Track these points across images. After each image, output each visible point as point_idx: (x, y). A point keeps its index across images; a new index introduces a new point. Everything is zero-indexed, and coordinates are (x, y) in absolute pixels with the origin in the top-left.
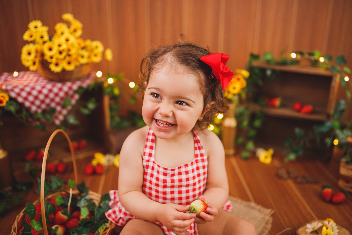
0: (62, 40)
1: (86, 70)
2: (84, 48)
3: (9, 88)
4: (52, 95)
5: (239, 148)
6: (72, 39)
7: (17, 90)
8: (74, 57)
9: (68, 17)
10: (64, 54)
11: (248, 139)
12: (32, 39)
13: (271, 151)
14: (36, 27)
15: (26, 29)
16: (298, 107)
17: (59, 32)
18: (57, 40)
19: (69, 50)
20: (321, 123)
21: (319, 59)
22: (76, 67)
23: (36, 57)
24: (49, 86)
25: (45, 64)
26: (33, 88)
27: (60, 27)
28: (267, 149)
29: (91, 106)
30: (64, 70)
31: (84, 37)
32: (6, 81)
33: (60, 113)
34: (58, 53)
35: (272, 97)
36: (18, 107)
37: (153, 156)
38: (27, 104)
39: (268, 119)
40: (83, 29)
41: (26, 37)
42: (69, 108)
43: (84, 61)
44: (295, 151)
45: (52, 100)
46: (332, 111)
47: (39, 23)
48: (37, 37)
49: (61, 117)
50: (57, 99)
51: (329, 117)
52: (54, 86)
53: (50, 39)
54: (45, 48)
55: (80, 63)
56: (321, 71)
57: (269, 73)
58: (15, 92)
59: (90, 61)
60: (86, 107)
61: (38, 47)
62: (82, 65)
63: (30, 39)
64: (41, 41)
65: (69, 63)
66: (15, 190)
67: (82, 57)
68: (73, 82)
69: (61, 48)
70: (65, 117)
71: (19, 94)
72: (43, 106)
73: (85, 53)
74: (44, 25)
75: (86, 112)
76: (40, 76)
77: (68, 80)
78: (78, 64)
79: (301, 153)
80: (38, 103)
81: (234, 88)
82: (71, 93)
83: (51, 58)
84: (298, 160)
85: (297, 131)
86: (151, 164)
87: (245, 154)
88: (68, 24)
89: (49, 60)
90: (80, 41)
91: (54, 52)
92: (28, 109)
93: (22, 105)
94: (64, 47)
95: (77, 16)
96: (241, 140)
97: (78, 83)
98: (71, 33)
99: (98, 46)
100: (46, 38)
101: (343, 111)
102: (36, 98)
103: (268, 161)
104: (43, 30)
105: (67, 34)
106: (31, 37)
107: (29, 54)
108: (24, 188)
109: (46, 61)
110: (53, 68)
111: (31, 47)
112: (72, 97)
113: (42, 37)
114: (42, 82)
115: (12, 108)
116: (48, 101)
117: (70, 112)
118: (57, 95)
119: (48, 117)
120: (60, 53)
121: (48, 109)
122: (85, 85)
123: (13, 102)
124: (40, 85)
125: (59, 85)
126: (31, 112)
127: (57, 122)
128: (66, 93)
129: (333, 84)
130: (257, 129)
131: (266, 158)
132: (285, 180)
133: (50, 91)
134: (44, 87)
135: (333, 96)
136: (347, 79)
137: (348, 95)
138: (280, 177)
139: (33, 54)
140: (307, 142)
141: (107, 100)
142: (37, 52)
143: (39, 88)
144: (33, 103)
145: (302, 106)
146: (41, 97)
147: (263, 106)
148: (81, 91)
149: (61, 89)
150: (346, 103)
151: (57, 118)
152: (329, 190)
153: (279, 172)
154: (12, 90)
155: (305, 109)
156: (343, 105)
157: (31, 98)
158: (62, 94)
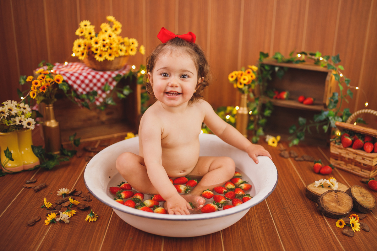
0: (106, 36)
1: (123, 62)
2: (122, 43)
3: (62, 73)
4: (95, 81)
5: (251, 134)
6: (114, 36)
7: (68, 75)
8: (114, 50)
9: (111, 18)
10: (107, 47)
11: (258, 125)
12: (83, 34)
13: (279, 138)
14: (86, 26)
15: (77, 27)
16: (301, 99)
17: (103, 30)
18: (102, 36)
19: (111, 44)
20: (319, 113)
21: (319, 58)
22: (116, 58)
23: (84, 49)
24: (93, 73)
25: (91, 55)
26: (80, 74)
27: (104, 26)
28: (275, 136)
29: (126, 92)
30: (106, 60)
31: (123, 35)
32: (58, 68)
33: (101, 96)
34: (102, 46)
35: (280, 91)
36: (68, 89)
38: (75, 86)
39: (277, 109)
40: (122, 28)
41: (78, 33)
42: (108, 92)
43: (122, 54)
44: (298, 137)
45: (95, 85)
46: (327, 103)
47: (88, 23)
48: (86, 33)
49: (101, 100)
50: (99, 84)
51: (326, 107)
52: (97, 73)
53: (96, 36)
54: (92, 42)
55: (119, 55)
56: (321, 68)
57: (277, 69)
58: (66, 76)
59: (127, 54)
60: (122, 92)
61: (87, 41)
62: (120, 57)
63: (81, 35)
64: (89, 37)
65: (110, 55)
66: (62, 154)
67: (121, 50)
68: (113, 72)
69: (105, 42)
70: (104, 99)
71: (69, 78)
72: (88, 89)
73: (123, 48)
74: (92, 24)
75: (122, 96)
76: (85, 66)
77: (109, 70)
78: (117, 56)
79: (303, 138)
80: (83, 86)
81: (244, 79)
82: (110, 80)
83: (97, 50)
84: (301, 145)
85: (301, 120)
87: (255, 139)
88: (111, 24)
89: (95, 52)
90: (120, 38)
91: (99, 45)
92: (76, 91)
93: (71, 87)
94: (107, 41)
95: (117, 19)
96: (252, 127)
97: (117, 72)
98: (113, 31)
99: (133, 42)
100: (93, 34)
101: (336, 102)
102: (83, 82)
103: (275, 145)
104: (91, 28)
105: (110, 31)
106: (82, 33)
107: (79, 46)
108: (69, 154)
109: (93, 52)
110: (97, 58)
111: (81, 41)
112: (111, 83)
113: (90, 33)
114: (87, 70)
115: (65, 88)
116: (91, 85)
117: (108, 96)
118: (99, 81)
119: (91, 98)
120: (104, 46)
121: (91, 91)
122: (122, 74)
123: (65, 83)
124: (85, 72)
125: (101, 73)
126: (79, 93)
127: (98, 103)
128: (106, 80)
129: (328, 78)
130: (267, 117)
131: (273, 142)
132: (287, 158)
133: (94, 77)
134: (89, 74)
135: (328, 89)
136: (341, 75)
137: (341, 88)
138: (282, 156)
139: (82, 47)
140: (309, 129)
141: (139, 87)
142: (85, 45)
143: (85, 74)
144: (80, 86)
145: (305, 99)
146: (87, 81)
147: (271, 98)
148: (119, 79)
149: (102, 76)
150: (339, 95)
151: (97, 100)
152: (320, 164)
153: (282, 153)
154: (64, 75)
155: (307, 101)
156: (337, 97)
157: (78, 82)
158: (103, 80)
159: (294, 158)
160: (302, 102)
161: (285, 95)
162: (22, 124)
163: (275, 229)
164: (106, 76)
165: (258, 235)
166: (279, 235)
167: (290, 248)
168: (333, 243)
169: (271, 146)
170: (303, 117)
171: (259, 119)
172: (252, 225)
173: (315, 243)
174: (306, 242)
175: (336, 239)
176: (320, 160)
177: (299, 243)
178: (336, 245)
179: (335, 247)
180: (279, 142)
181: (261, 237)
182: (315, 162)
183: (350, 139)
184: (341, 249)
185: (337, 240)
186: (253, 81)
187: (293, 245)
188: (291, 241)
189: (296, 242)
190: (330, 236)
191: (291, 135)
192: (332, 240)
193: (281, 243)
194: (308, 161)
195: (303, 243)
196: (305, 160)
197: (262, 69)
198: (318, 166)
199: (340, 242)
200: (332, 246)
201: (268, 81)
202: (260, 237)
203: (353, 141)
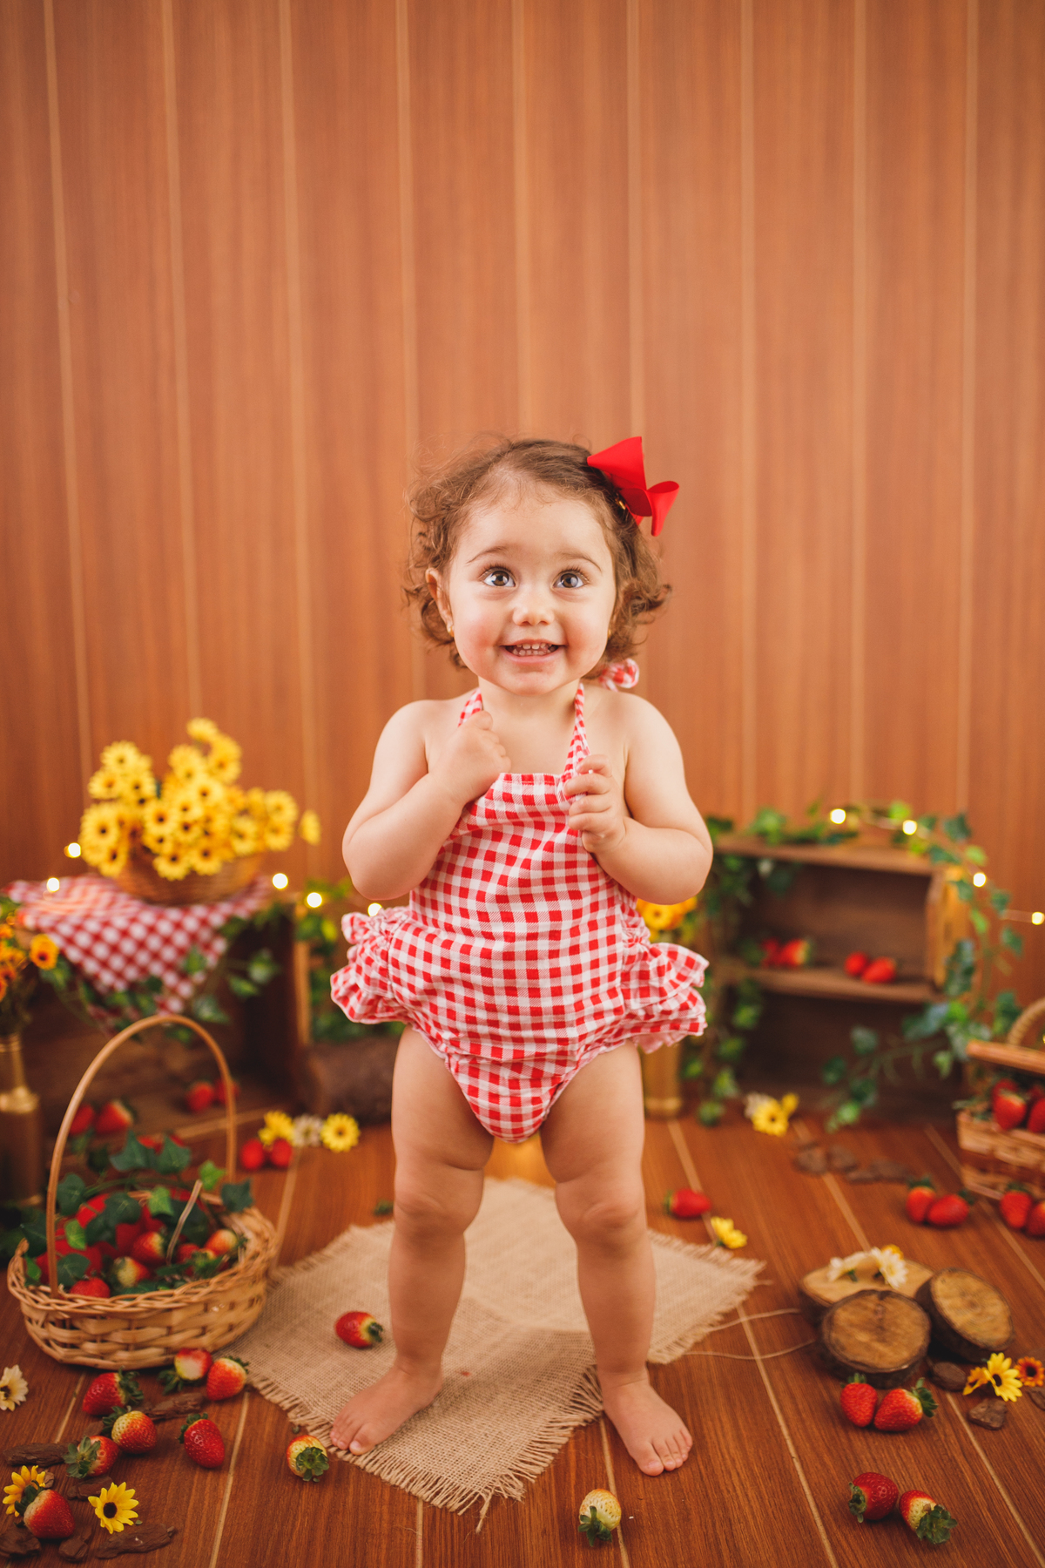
0: (190, 794)
1: (246, 872)
2: (245, 812)
3: (44, 922)
4: (154, 943)
5: (693, 1092)
6: (216, 791)
7: (65, 929)
8: (220, 836)
9: (202, 728)
11: (717, 1062)
12: (111, 793)
13: (791, 1102)
14: (122, 761)
15: (97, 766)
16: (854, 964)
17: (180, 772)
18: (176, 795)
19: (208, 820)
20: (917, 1009)
21: (901, 826)
22: (225, 864)
23: (119, 842)
24: (148, 917)
25: (141, 857)
26: (106, 924)
27: (184, 758)
28: (778, 1096)
29: (260, 972)
30: (192, 875)
31: (245, 782)
33: (174, 991)
34: (179, 828)
35: (784, 937)
36: (70, 977)
38: (91, 966)
39: (776, 1003)
40: (243, 759)
41: (96, 786)
42: (199, 977)
43: (243, 847)
44: (857, 1097)
45: (156, 956)
46: (940, 975)
47: (128, 750)
48: (123, 787)
49: (176, 1005)
50: (169, 954)
51: (938, 991)
52: (160, 917)
53: (159, 794)
54: (147, 815)
55: (234, 852)
56: (910, 861)
57: (765, 867)
58: (62, 936)
59: (259, 847)
60: (245, 975)
61: (129, 812)
62: (239, 858)
63: (106, 793)
64: (132, 797)
67: (241, 836)
68: (212, 907)
69: (189, 817)
70: (187, 1003)
71: (71, 941)
72: (131, 973)
73: (247, 826)
74: (140, 751)
75: (245, 988)
76: (119, 893)
77: (197, 901)
78: (228, 855)
79: (871, 1100)
82: (205, 934)
83: (161, 840)
84: (868, 1123)
85: (863, 1037)
87: (710, 1110)
88: (205, 748)
89: (155, 847)
90: (236, 793)
91: (170, 828)
92: (91, 981)
93: (76, 969)
94: (197, 812)
95: (224, 729)
96: (696, 1068)
97: (225, 908)
98: (213, 773)
99: (282, 805)
100: (149, 788)
101: (969, 972)
102: (114, 949)
103: (779, 1128)
104: (140, 767)
105: (201, 780)
106: (110, 786)
107: (103, 831)
109: (147, 848)
110: (165, 868)
111: (105, 814)
112: (207, 946)
113: (137, 787)
114: (126, 906)
115: (60, 977)
116: (143, 958)
117: (200, 990)
118: (167, 941)
119: (143, 1000)
120: (186, 827)
121: (143, 980)
122: (242, 913)
124: (123, 914)
125: (174, 914)
126: (100, 988)
128: (193, 937)
129: (935, 894)
130: (744, 1033)
131: (773, 1120)
132: (818, 1175)
133: (151, 930)
134: (133, 920)
135: (937, 930)
136: (980, 880)
137: (981, 924)
138: (801, 1168)
139: (114, 834)
140: (888, 1067)
141: (301, 952)
142: (121, 823)
143: (120, 922)
144: (104, 964)
145: (867, 962)
146: (128, 947)
147: (753, 965)
148: (233, 930)
149: (178, 926)
150: (977, 947)
151: (163, 1006)
152: (926, 1192)
153: (803, 1157)
154: (53, 929)
155: (876, 971)
156: (969, 955)
157: (101, 951)
158: (181, 939)
159: (842, 1172)
160: (858, 975)
161: (801, 953)
163: (778, 1423)
164: (191, 924)
165: (723, 1446)
166: (789, 1443)
167: (822, 1483)
168: (960, 1459)
169: (764, 1135)
170: (867, 1023)
171: (717, 1041)
172: (701, 1414)
173: (905, 1460)
174: (875, 1460)
175: (971, 1444)
176: (926, 1176)
177: (854, 1464)
178: (968, 1463)
179: (965, 1468)
180: (793, 1118)
181: (732, 1451)
182: (913, 1185)
183: (1018, 1100)
184: (987, 1475)
185: (974, 1448)
186: (689, 916)
187: (833, 1472)
188: (827, 1458)
189: (843, 1462)
190: (954, 1437)
191: (834, 1087)
192: (957, 1447)
193: (795, 1469)
194: (891, 1180)
195: (866, 1463)
196: (879, 1179)
198: (922, 1198)
199: (985, 1452)
200: (958, 1465)
201: (740, 908)
202: (729, 1453)
203: (1029, 1107)
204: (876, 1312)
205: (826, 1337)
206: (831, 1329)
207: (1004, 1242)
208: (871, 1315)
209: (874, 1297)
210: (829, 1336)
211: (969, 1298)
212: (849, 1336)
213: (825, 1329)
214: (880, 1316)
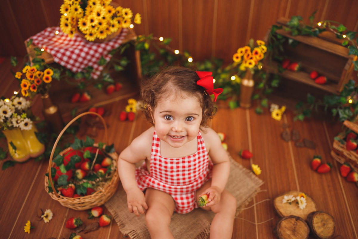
0: (94, 14)
2: (114, 16)
3: (53, 52)
4: (89, 57)
6: (103, 11)
7: (59, 55)
12: (68, 13)
13: (284, 109)
22: (108, 36)
26: (73, 52)
29: (124, 62)
30: (97, 39)
33: (97, 69)
34: (91, 27)
36: (62, 71)
37: (159, 152)
38: (69, 66)
43: (114, 30)
44: (304, 114)
45: (90, 61)
49: (98, 73)
50: (94, 60)
52: (90, 49)
53: (84, 15)
54: (80, 23)
55: (111, 32)
57: (290, 41)
58: (58, 57)
60: (119, 64)
65: (102, 33)
67: (113, 26)
68: (107, 44)
69: (94, 24)
70: (102, 72)
72: (83, 66)
73: (115, 22)
75: (120, 68)
78: (109, 33)
79: (309, 116)
80: (77, 64)
82: (105, 53)
83: (85, 30)
84: (305, 121)
86: (158, 158)
87: (259, 109)
89: (84, 32)
92: (70, 70)
94: (96, 21)
96: (257, 96)
97: (111, 44)
99: (127, 12)
102: (76, 61)
103: (279, 118)
106: (67, 10)
107: (67, 25)
109: (82, 32)
110: (88, 38)
112: (106, 56)
113: (76, 9)
115: (57, 76)
116: (86, 62)
117: (105, 68)
118: (93, 56)
120: (93, 27)
121: (87, 68)
122: (117, 46)
124: (77, 48)
125: (95, 47)
127: (95, 77)
128: (101, 54)
129: (347, 67)
130: (274, 88)
132: (287, 141)
133: (87, 53)
134: (81, 50)
135: (344, 77)
138: (283, 138)
140: (316, 107)
141: (138, 54)
143: (77, 51)
144: (73, 65)
145: (318, 76)
146: (80, 60)
148: (114, 51)
149: (96, 51)
151: (94, 74)
152: (319, 161)
153: (284, 132)
155: (320, 80)
157: (71, 62)
158: (97, 55)
159: (295, 142)
160: (314, 79)
161: (296, 67)
162: (19, 126)
164: (100, 50)
169: (274, 120)
170: (312, 94)
180: (283, 115)
183: (355, 144)
191: (298, 109)
194: (309, 147)
196: (305, 146)
197: (274, 39)
198: (317, 162)
204: (294, 225)
205: (278, 229)
206: (279, 228)
207: (339, 182)
208: (292, 225)
209: (294, 219)
210: (279, 230)
211: (323, 222)
212: (284, 231)
213: (278, 227)
214: (295, 226)
